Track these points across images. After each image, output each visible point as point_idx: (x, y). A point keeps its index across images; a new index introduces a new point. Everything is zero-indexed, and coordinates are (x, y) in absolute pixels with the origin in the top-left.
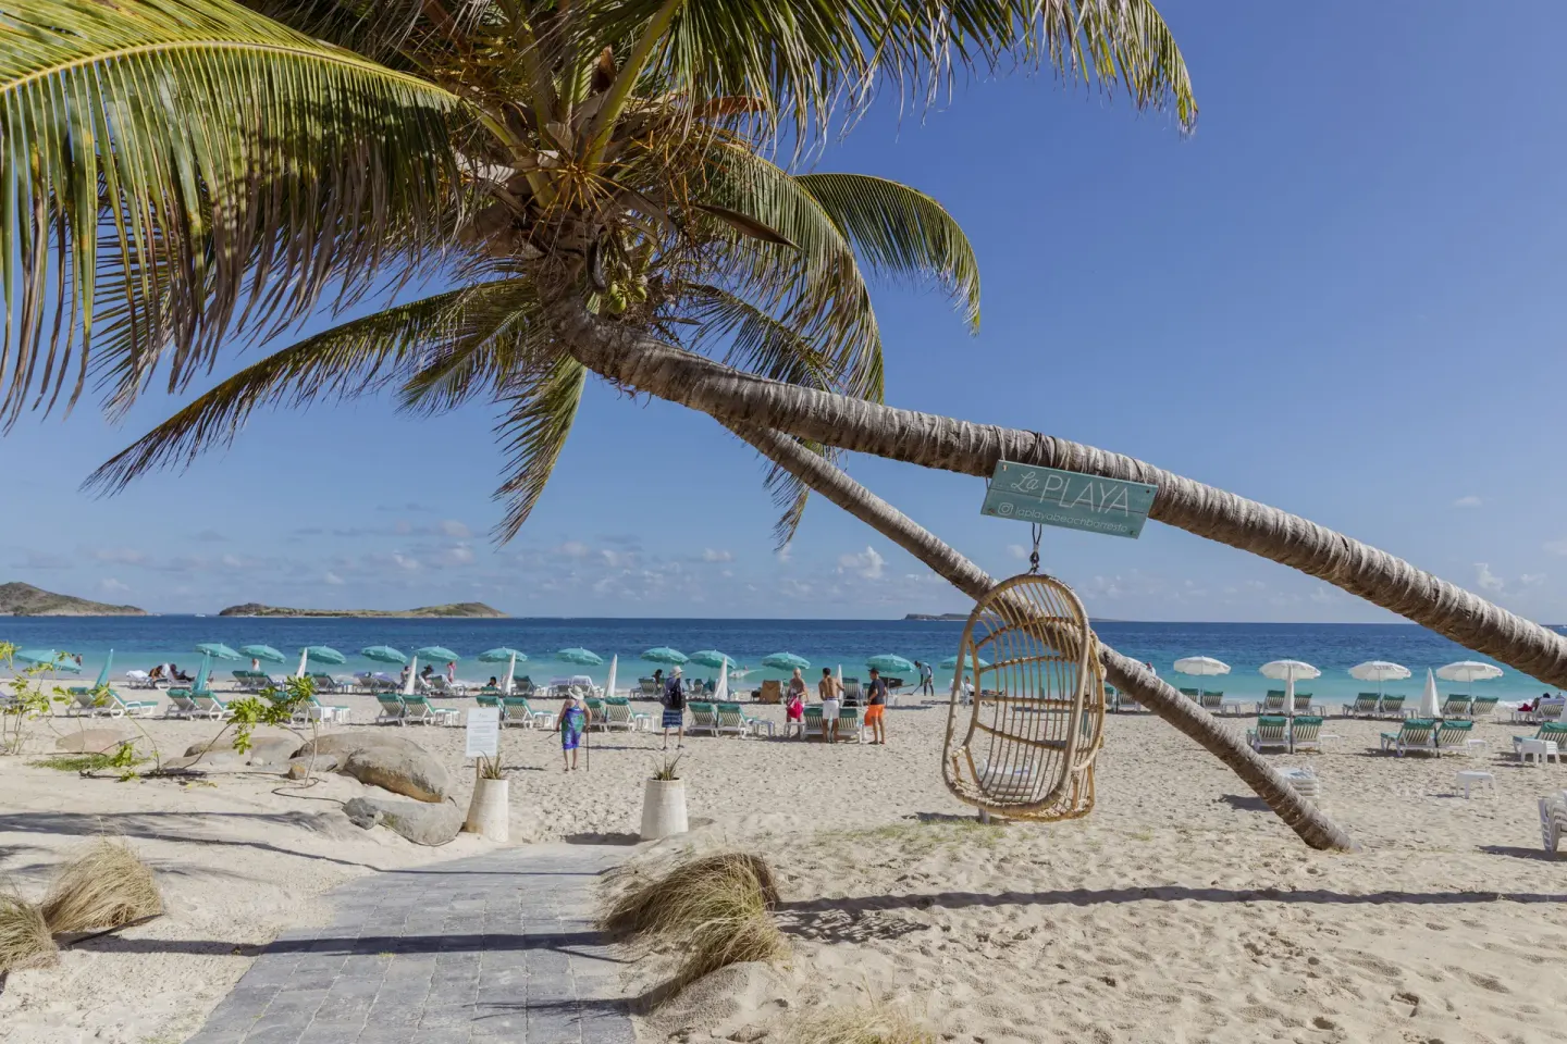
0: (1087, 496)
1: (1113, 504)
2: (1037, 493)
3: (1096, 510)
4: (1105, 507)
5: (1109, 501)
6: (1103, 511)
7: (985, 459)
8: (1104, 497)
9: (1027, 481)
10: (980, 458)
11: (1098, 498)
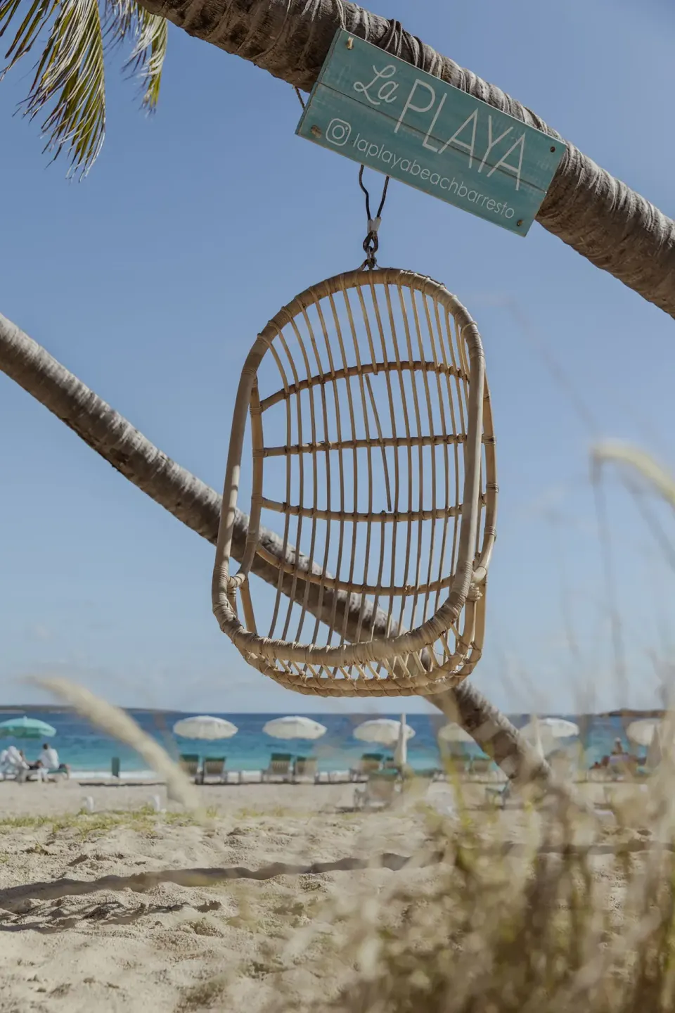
0: (465, 137)
1: (501, 163)
2: (390, 111)
3: (475, 167)
4: (490, 164)
5: (498, 152)
6: (485, 172)
7: (312, 30)
8: (491, 145)
9: (381, 81)
10: (303, 27)
11: (481, 143)
